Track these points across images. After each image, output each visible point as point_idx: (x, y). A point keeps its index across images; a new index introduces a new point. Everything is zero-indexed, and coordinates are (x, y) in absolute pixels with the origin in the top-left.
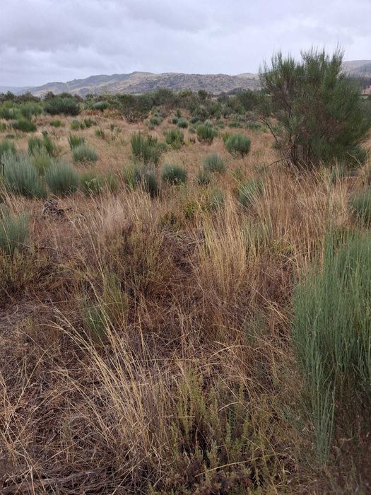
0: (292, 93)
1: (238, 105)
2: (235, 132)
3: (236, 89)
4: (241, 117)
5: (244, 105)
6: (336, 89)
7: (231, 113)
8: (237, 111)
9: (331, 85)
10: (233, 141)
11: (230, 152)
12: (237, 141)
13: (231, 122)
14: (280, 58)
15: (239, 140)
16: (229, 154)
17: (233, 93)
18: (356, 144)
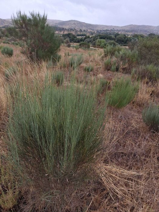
0: (27, 29)
1: (6, 33)
2: (6, 45)
3: (6, 26)
4: (8, 39)
5: (10, 33)
6: (45, 30)
7: (3, 36)
8: (6, 36)
9: (43, 28)
10: (4, 50)
11: (3, 54)
12: (6, 50)
13: (4, 41)
14: (20, 13)
15: (7, 49)
16: (3, 55)
17: (4, 27)
18: (56, 53)
